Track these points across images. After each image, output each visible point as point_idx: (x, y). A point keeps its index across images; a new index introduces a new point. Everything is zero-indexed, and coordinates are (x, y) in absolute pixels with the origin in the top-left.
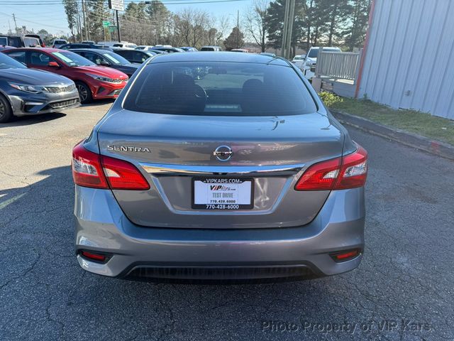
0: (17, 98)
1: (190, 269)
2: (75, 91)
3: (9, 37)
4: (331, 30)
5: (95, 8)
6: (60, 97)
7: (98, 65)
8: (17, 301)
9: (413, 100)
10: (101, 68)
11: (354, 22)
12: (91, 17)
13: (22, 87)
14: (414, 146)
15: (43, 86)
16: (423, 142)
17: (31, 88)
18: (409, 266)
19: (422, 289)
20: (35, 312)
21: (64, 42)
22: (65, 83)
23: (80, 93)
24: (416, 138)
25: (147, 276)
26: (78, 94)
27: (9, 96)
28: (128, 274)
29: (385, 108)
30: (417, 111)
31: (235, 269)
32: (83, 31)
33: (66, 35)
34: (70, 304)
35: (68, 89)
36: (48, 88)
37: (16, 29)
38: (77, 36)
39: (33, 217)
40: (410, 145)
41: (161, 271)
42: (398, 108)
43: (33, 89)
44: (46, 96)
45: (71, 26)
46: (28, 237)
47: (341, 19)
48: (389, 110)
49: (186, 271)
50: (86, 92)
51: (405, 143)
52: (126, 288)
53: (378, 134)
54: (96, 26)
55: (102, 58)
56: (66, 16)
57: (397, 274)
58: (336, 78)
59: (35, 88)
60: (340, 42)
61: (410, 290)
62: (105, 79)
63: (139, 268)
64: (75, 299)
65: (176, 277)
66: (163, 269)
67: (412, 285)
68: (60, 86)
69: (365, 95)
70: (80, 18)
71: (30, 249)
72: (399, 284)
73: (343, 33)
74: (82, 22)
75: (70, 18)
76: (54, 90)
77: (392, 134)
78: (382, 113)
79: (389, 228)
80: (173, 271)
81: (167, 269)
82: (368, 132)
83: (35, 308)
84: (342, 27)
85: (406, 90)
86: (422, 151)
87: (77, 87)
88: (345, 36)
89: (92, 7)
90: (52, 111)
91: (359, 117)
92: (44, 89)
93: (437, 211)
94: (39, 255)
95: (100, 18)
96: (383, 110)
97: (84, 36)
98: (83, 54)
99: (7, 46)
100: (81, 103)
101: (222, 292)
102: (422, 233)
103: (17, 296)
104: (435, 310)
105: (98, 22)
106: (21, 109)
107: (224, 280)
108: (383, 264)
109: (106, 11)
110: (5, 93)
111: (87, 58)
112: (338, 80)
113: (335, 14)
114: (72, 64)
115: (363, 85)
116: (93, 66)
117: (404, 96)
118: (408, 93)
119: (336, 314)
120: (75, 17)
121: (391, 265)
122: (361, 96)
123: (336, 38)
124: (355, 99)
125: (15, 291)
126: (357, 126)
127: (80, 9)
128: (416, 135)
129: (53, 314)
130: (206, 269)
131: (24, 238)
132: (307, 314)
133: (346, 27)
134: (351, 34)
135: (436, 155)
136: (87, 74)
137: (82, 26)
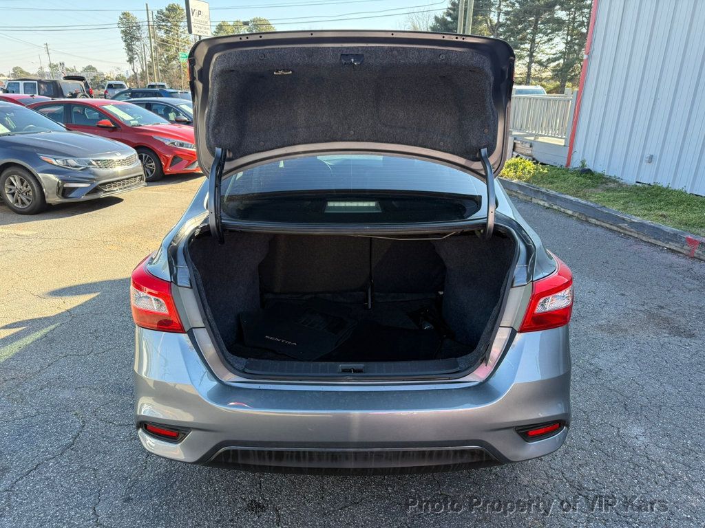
0: (52, 177)
1: (304, 452)
2: (138, 164)
3: (40, 82)
4: (531, 56)
5: (167, 32)
6: (114, 175)
7: (172, 122)
8: (51, 495)
9: (657, 169)
10: (176, 127)
11: (567, 43)
12: (161, 46)
13: (59, 161)
14: (659, 243)
15: (90, 159)
16: (674, 237)
17: (72, 161)
18: (647, 440)
19: (667, 478)
20: (77, 513)
21: (121, 86)
22: (122, 153)
23: (144, 166)
24: (662, 230)
25: (240, 461)
26: (141, 168)
27: (40, 175)
28: (213, 458)
29: (614, 181)
30: (665, 186)
31: (372, 452)
32: (150, 67)
33: (124, 74)
34: (128, 500)
35: (127, 161)
36: (96, 161)
37: (50, 66)
38: (141, 74)
39: (74, 363)
40: (653, 241)
41: (260, 454)
42: (634, 183)
43: (76, 164)
44: (94, 174)
45: (131, 60)
46: (66, 394)
47: (546, 38)
48: (621, 185)
49: (298, 456)
50: (153, 164)
51: (644, 239)
52: (211, 475)
53: (603, 224)
54: (169, 60)
55: (177, 111)
56: (124, 44)
57: (627, 455)
58: (537, 136)
59: (78, 161)
60: (544, 75)
61: (648, 479)
62: (181, 145)
63: (228, 451)
64: (136, 492)
65: (284, 464)
66: (263, 451)
67: (652, 472)
68: (115, 158)
69: (583, 162)
70: (145, 46)
71: (70, 414)
72: (630, 471)
73: (549, 61)
74: (148, 53)
75: (130, 49)
76: (107, 164)
77: (625, 225)
78: (608, 190)
79: (617, 378)
80: (280, 456)
81: (270, 452)
82: (587, 221)
83: (77, 506)
84: (548, 51)
85: (647, 155)
86: (672, 251)
87: (141, 158)
88: (553, 65)
89: (163, 31)
90: (102, 195)
91: (572, 198)
92: (91, 164)
93: (694, 351)
94: (83, 422)
95: (175, 47)
96: (612, 185)
97: (151, 74)
98: (149, 106)
99: (36, 96)
100: (146, 181)
101: (355, 482)
102: (669, 388)
103: (51, 486)
104: (686, 512)
105: (172, 52)
106: (58, 193)
107: (355, 469)
108: (606, 437)
109: (183, 36)
110: (34, 170)
111: (156, 111)
112: (540, 139)
113: (536, 31)
114: (132, 123)
115: (579, 146)
116: (164, 124)
117: (644, 163)
118: (651, 159)
119: (530, 518)
120: (137, 46)
121: (618, 439)
122: (576, 163)
123: (538, 67)
124: (566, 169)
125: (48, 478)
126: (570, 212)
127: (144, 33)
128: (663, 227)
129: (103, 517)
130: (328, 453)
131: (61, 395)
132: (485, 519)
133: (554, 51)
134: (561, 61)
135: (695, 257)
136: (156, 137)
137: (148, 59)
